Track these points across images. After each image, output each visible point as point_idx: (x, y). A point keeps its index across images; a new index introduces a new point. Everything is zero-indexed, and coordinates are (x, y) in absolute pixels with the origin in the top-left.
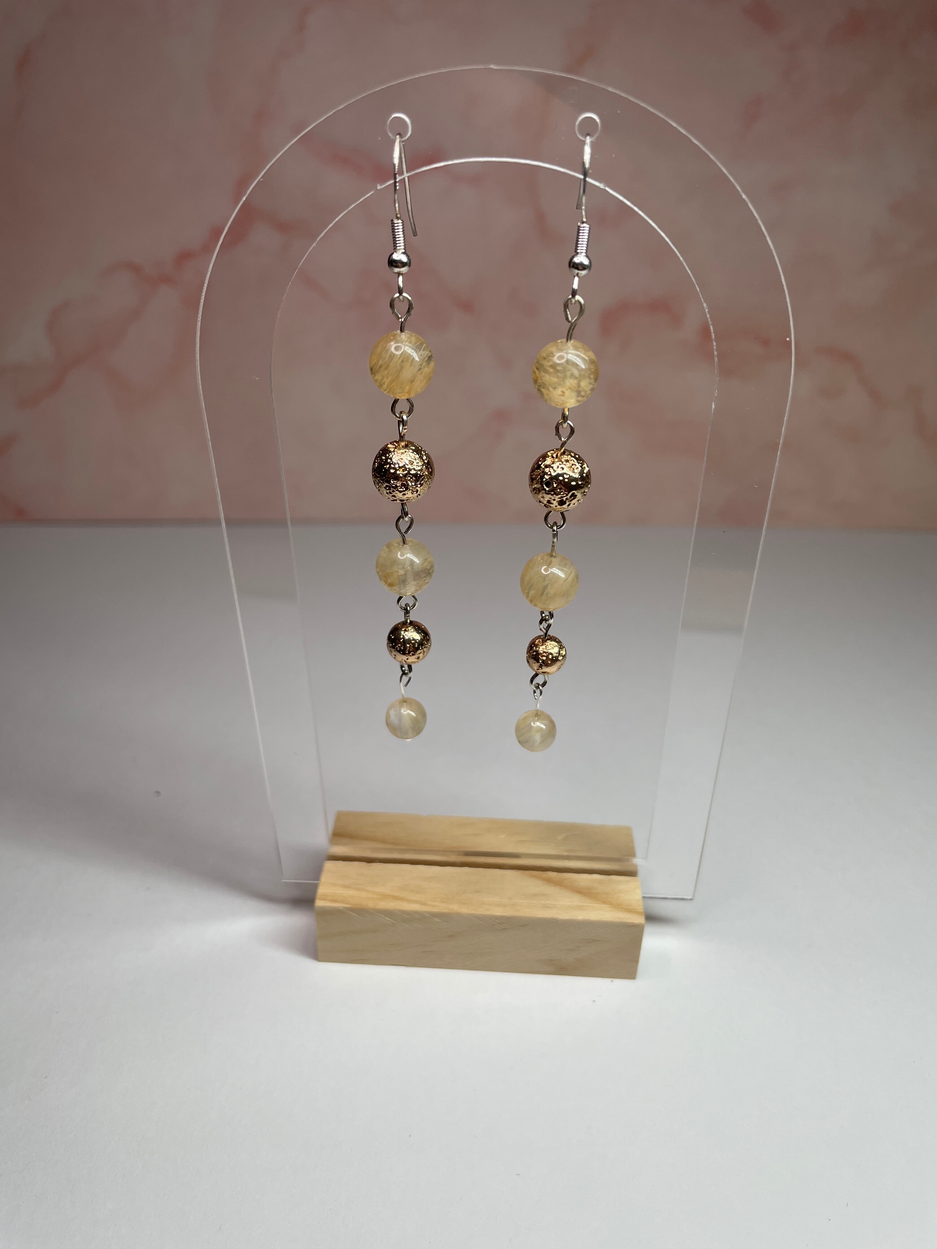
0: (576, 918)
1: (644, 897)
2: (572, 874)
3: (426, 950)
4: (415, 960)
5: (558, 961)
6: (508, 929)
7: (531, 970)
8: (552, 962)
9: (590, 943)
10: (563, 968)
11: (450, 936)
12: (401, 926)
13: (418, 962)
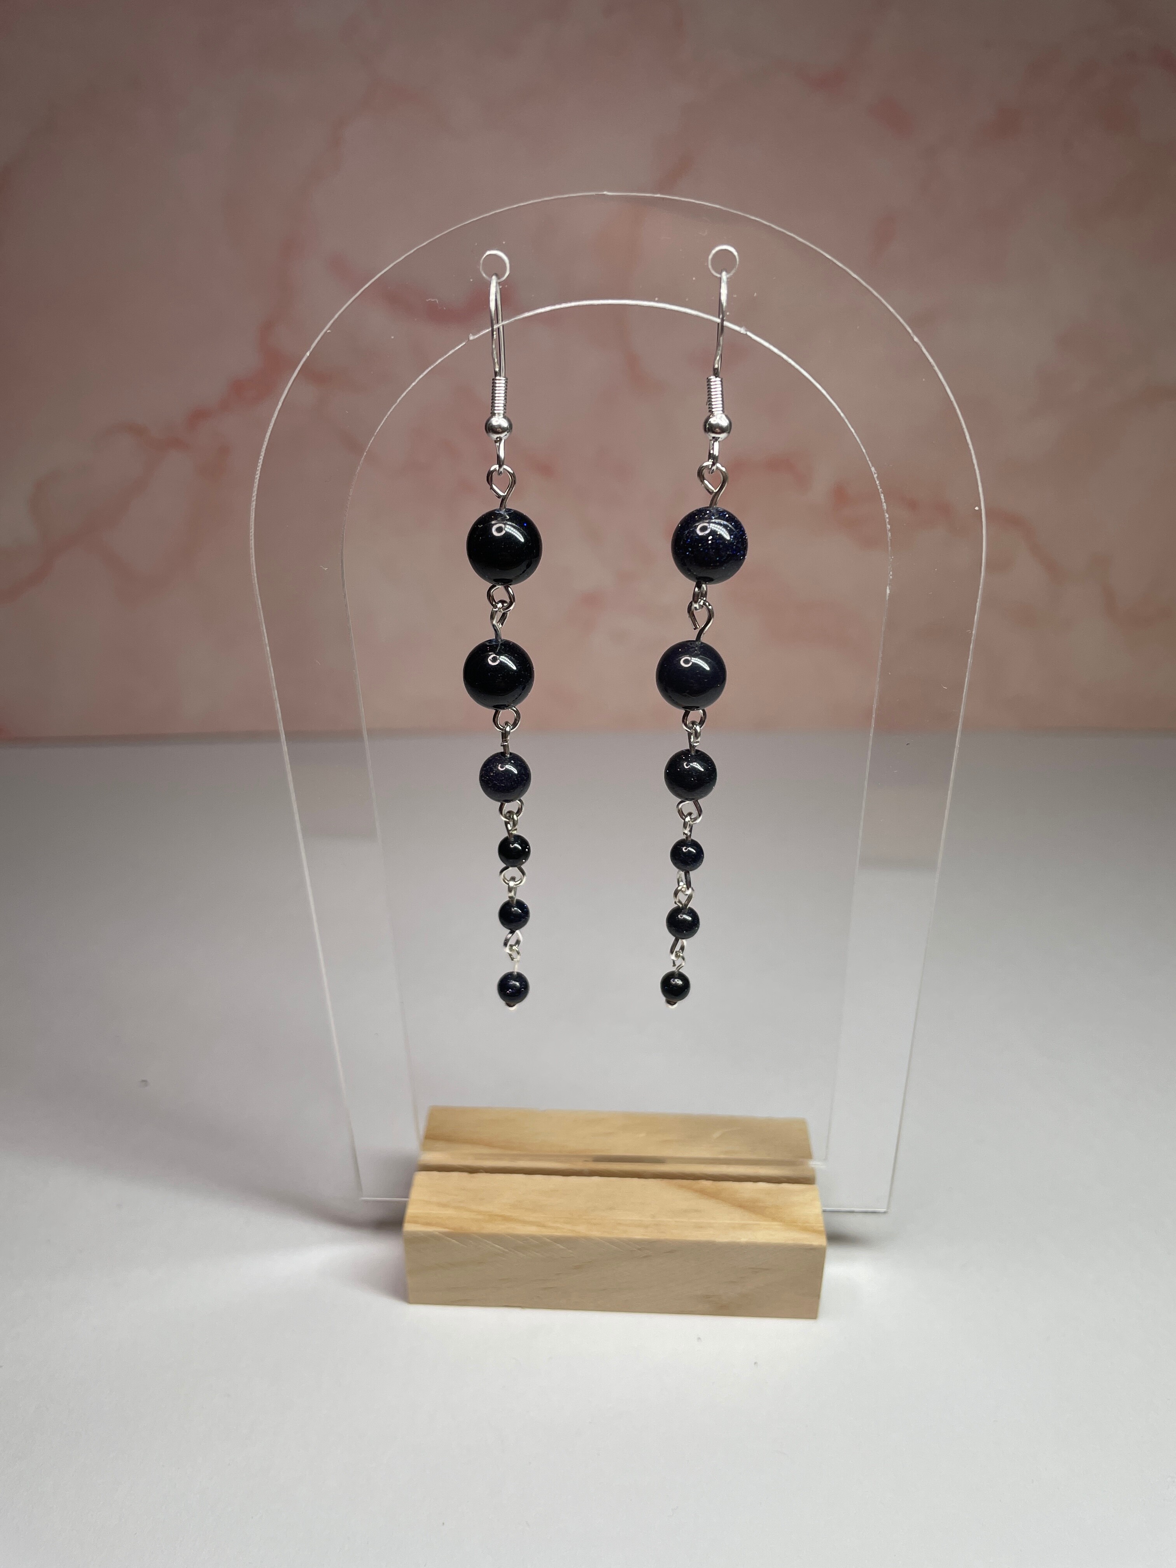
0: (738, 1241)
1: (824, 1211)
2: (731, 1182)
3: (546, 1286)
4: (533, 1299)
5: (716, 1297)
6: (651, 1256)
7: (682, 1309)
8: (709, 1299)
9: (756, 1272)
10: (726, 1306)
11: (577, 1267)
12: (513, 1255)
13: (537, 1303)
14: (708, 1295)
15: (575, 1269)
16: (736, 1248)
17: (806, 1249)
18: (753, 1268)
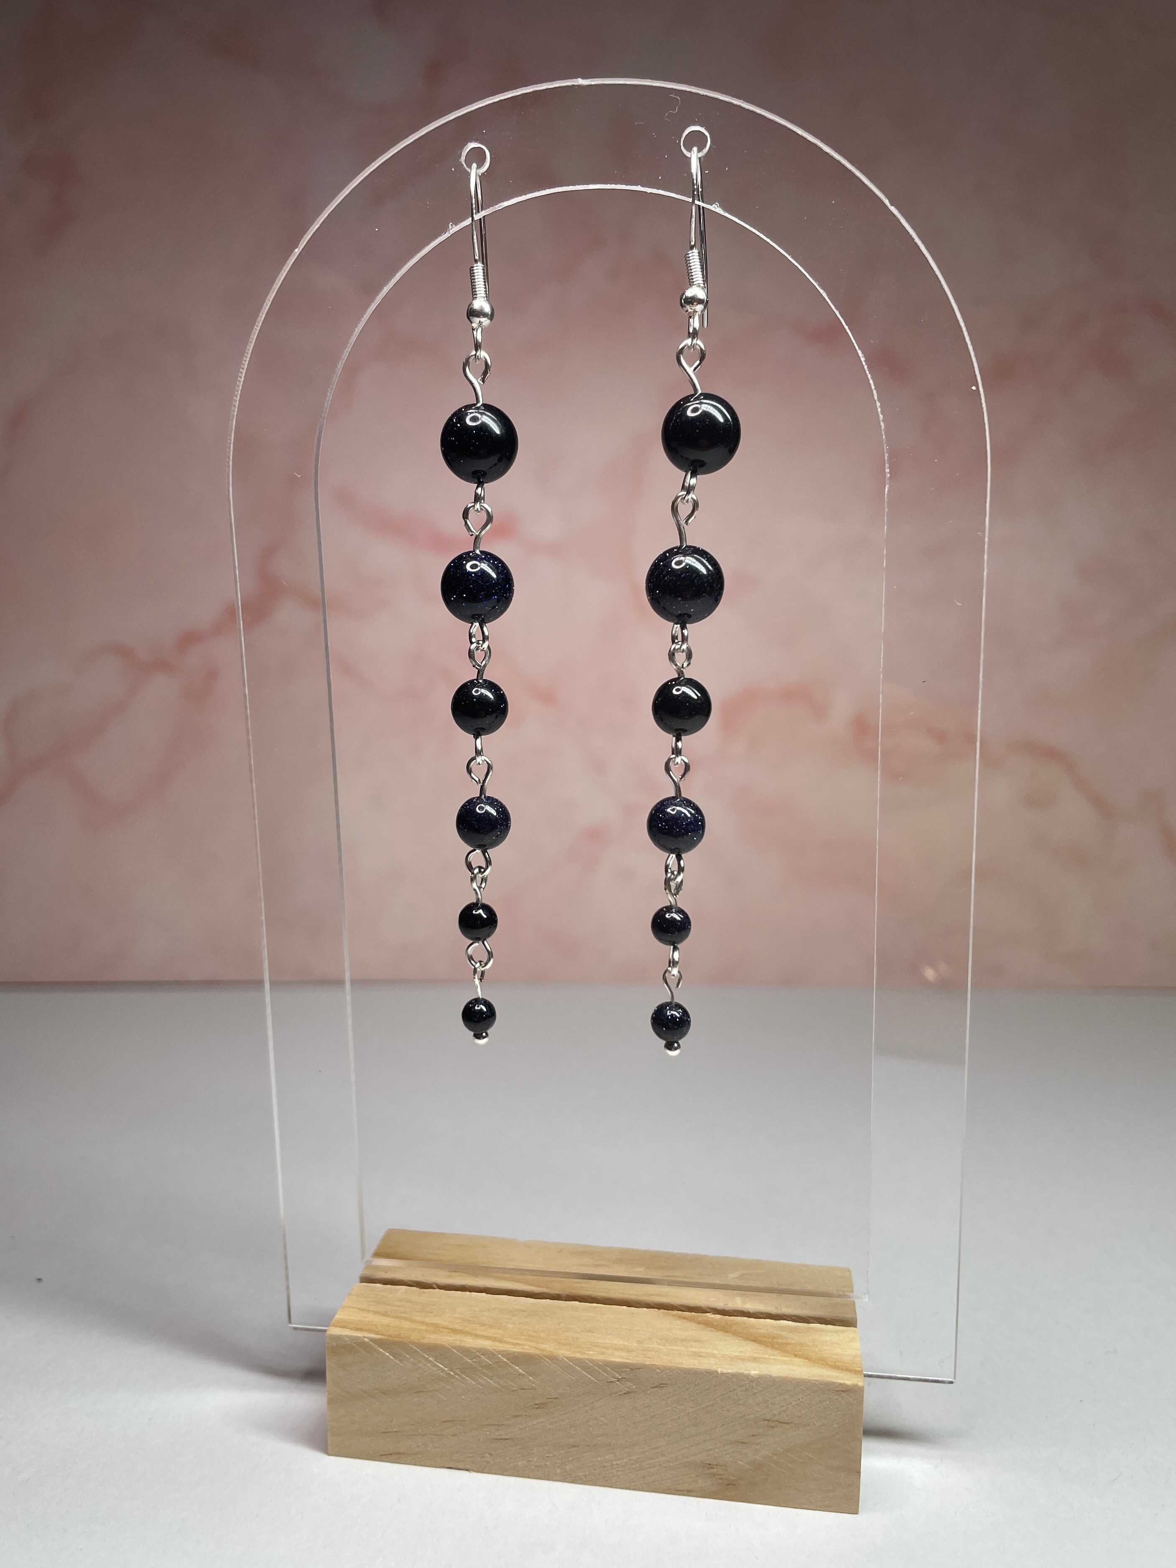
2: (746, 1317)
3: (500, 1435)
4: (483, 1457)
5: (720, 1467)
6: (635, 1392)
7: (676, 1486)
8: (711, 1471)
9: (773, 1427)
10: (732, 1484)
11: (540, 1406)
12: (460, 1381)
13: (488, 1462)
14: (710, 1464)
15: (537, 1408)
16: (744, 1383)
17: (836, 1389)
18: (769, 1421)
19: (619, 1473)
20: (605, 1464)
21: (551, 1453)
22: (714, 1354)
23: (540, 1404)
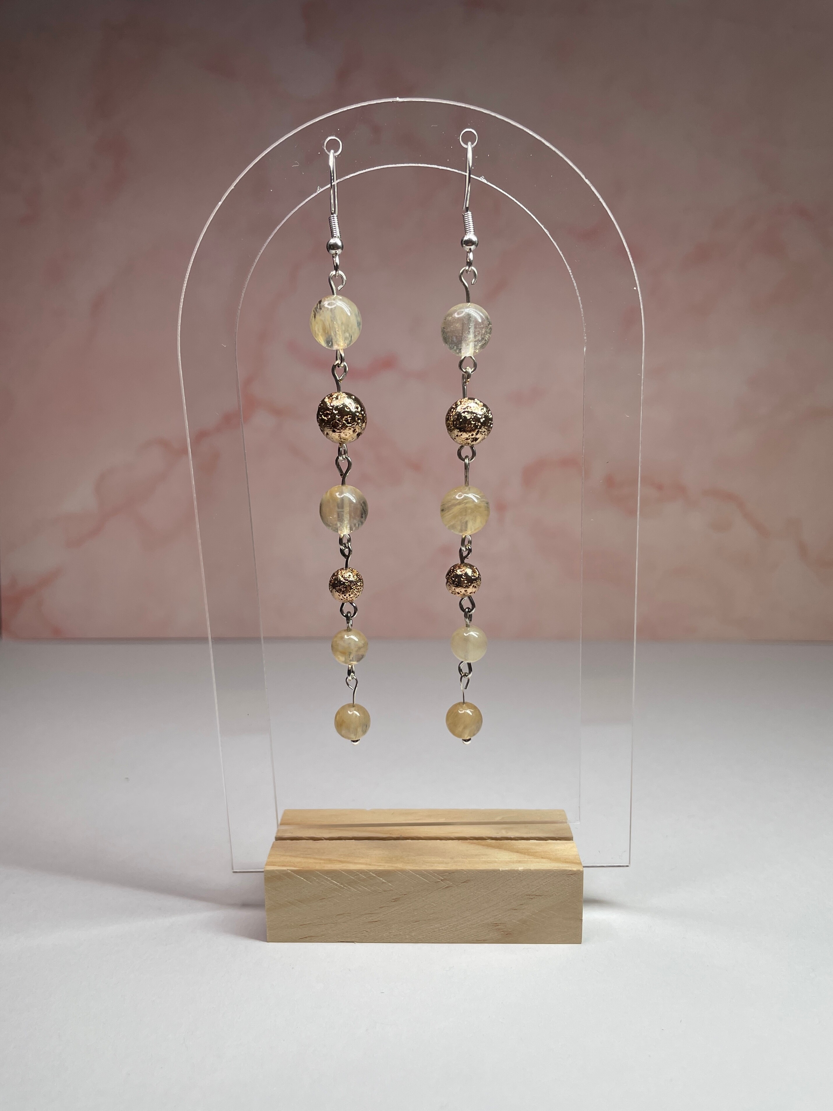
3: (373, 919)
4: (362, 933)
5: (503, 925)
6: (452, 886)
7: (477, 938)
8: (497, 927)
9: (532, 899)
10: (510, 934)
11: (396, 900)
12: (347, 890)
13: (365, 936)
14: (496, 924)
15: (394, 901)
16: (515, 875)
17: (568, 874)
18: (529, 895)
19: (443, 934)
20: (436, 930)
21: (403, 927)
22: (495, 861)
23: (397, 898)
